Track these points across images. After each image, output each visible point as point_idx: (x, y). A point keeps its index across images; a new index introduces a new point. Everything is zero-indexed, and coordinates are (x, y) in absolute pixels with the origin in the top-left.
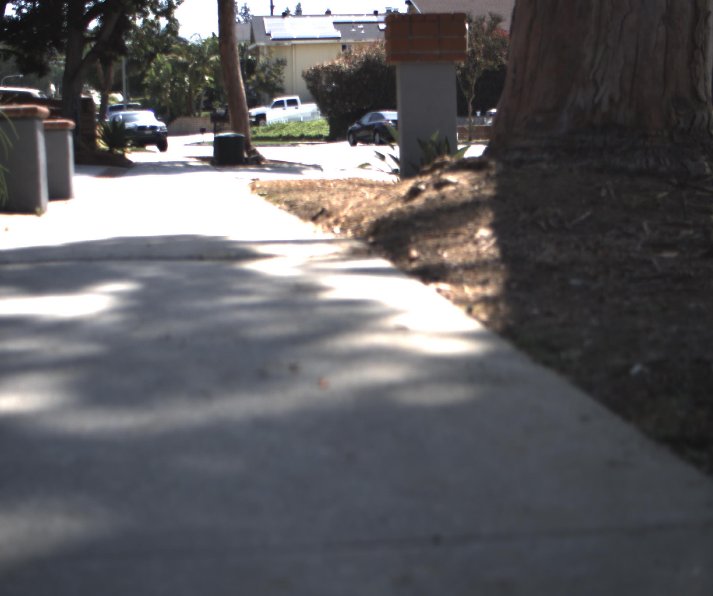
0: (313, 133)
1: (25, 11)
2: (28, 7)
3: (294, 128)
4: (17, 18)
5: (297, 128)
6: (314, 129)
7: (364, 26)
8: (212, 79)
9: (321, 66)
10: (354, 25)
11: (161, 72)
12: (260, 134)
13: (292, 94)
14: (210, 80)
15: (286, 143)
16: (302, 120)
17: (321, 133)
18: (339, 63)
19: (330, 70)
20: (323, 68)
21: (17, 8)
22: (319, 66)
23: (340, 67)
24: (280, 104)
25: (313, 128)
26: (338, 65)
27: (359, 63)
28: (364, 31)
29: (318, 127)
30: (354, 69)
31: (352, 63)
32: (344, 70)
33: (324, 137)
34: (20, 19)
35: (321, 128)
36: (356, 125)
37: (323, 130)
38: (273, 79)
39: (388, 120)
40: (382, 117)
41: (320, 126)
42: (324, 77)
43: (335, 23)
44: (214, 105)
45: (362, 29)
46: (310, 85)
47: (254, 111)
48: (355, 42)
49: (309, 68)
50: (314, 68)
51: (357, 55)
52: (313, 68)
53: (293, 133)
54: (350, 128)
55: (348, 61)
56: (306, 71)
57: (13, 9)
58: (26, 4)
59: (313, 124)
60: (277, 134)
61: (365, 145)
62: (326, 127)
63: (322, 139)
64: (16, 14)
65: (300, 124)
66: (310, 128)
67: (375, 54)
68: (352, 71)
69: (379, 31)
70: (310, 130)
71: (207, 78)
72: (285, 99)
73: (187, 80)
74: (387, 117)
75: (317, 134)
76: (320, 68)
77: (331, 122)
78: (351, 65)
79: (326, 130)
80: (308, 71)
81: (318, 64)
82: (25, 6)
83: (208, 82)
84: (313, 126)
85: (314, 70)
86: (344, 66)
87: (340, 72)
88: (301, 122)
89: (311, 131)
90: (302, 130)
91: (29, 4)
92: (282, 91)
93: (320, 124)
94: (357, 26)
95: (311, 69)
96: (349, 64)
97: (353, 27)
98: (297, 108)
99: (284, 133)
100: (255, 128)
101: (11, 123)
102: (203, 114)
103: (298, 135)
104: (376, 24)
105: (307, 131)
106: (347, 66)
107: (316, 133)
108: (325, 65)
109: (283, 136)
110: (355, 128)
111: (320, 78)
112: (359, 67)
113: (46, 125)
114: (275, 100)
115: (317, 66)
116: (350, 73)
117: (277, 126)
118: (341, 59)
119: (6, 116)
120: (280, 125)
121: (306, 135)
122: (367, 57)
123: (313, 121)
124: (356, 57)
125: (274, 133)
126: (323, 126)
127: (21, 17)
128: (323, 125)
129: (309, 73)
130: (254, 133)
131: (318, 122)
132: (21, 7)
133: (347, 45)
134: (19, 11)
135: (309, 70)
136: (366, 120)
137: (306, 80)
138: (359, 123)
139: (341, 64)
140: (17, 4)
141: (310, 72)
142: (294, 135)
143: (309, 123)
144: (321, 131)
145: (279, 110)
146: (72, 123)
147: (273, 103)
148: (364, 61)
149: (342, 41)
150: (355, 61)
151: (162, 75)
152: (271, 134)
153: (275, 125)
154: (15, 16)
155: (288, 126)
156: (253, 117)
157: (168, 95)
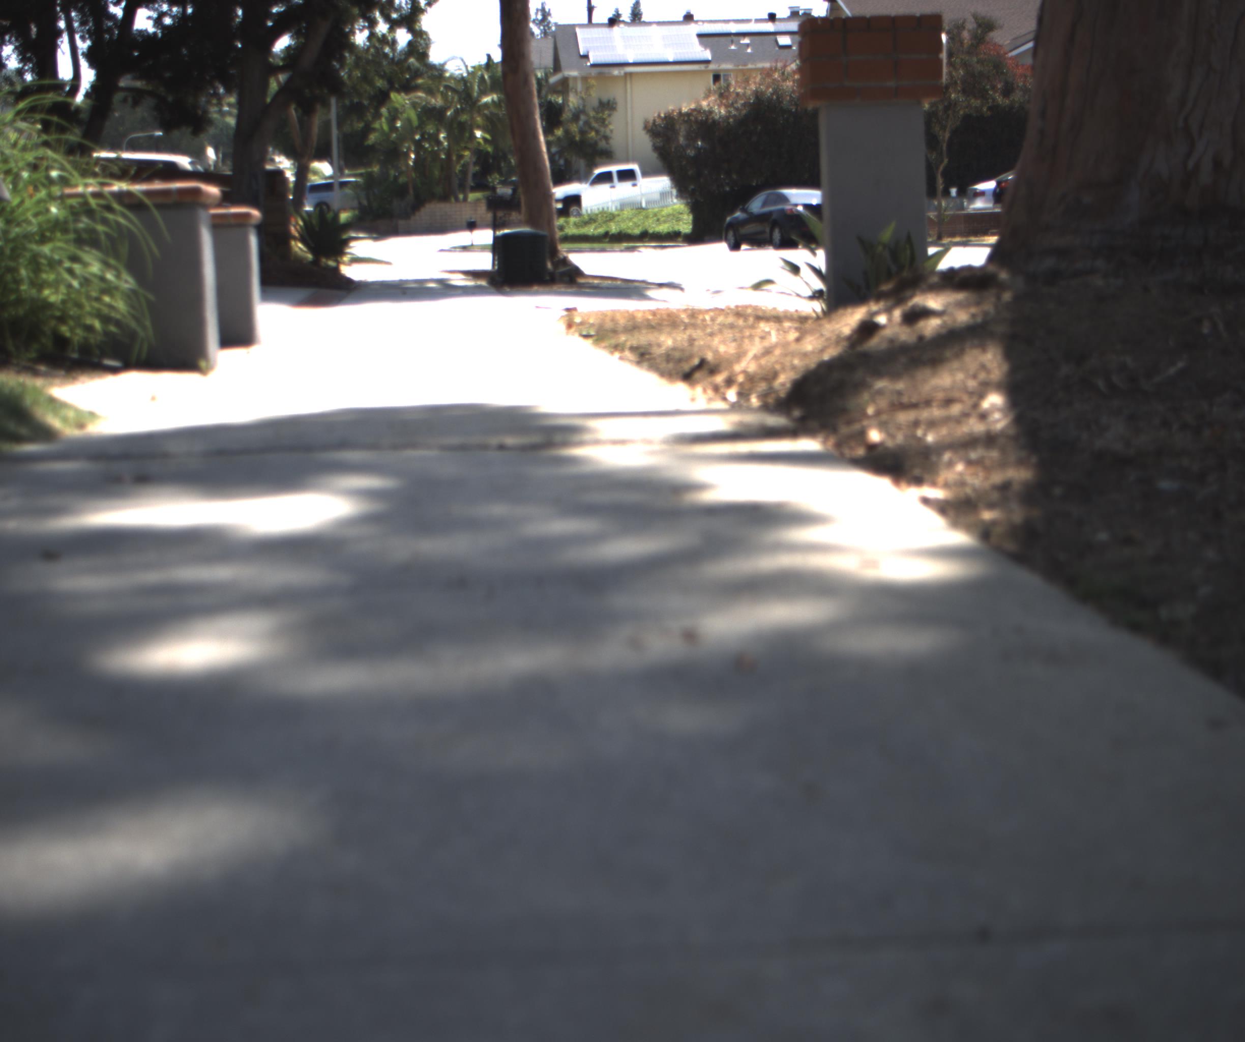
0: (663, 228)
1: (168, 21)
2: (173, 14)
3: (630, 219)
4: (155, 34)
5: (635, 220)
6: (665, 222)
7: (751, 41)
8: (488, 136)
9: (677, 111)
10: (735, 38)
11: (399, 124)
12: (571, 231)
13: (627, 160)
14: (484, 139)
15: (617, 246)
16: (644, 205)
17: (676, 228)
18: (709, 105)
19: (692, 118)
20: (680, 114)
21: (155, 15)
22: (673, 111)
23: (711, 112)
24: (606, 178)
25: (662, 219)
26: (707, 109)
27: (744, 105)
28: (752, 50)
29: (671, 217)
30: (735, 116)
31: (732, 104)
32: (717, 117)
33: (682, 234)
34: (160, 35)
35: (678, 220)
36: (738, 214)
37: (681, 223)
38: (593, 134)
39: (796, 205)
40: (785, 199)
41: (676, 216)
42: (682, 130)
43: (700, 36)
44: (490, 180)
45: (748, 45)
46: (658, 144)
47: (560, 192)
48: (736, 68)
49: (656, 115)
50: (665, 114)
51: (739, 90)
52: (662, 115)
53: (629, 228)
54: (728, 219)
55: (724, 101)
56: (651, 120)
57: (149, 18)
58: (171, 10)
59: (665, 212)
60: (601, 230)
61: (755, 248)
62: (685, 217)
63: (680, 239)
64: (154, 26)
65: (640, 213)
66: (658, 220)
67: (770, 90)
68: (731, 120)
69: (777, 49)
70: (658, 222)
71: (478, 134)
72: (614, 168)
73: (444, 138)
74: (794, 200)
75: (671, 229)
76: (675, 114)
77: (695, 208)
78: (729, 109)
79: (686, 224)
80: (654, 121)
81: (671, 108)
82: (169, 12)
83: (481, 141)
84: (663, 216)
85: (666, 117)
86: (717, 111)
87: (710, 121)
88: (642, 208)
89: (660, 224)
90: (644, 223)
91: (175, 9)
92: (608, 156)
93: (675, 213)
94: (739, 41)
95: (659, 116)
96: (726, 106)
97: (732, 42)
98: (634, 185)
99: (614, 228)
100: (561, 221)
101: (156, 213)
102: (472, 196)
103: (637, 231)
104: (772, 37)
105: (653, 225)
106: (723, 111)
107: (668, 227)
108: (685, 110)
109: (610, 233)
110: (736, 218)
111: (676, 133)
112: (744, 112)
113: (215, 216)
114: (597, 171)
115: (671, 111)
116: (729, 123)
117: (600, 215)
118: (712, 98)
119: (147, 201)
120: (605, 215)
121: (651, 231)
122: (758, 95)
123: (663, 207)
124: (738, 94)
125: (595, 229)
126: (680, 216)
127: (162, 33)
128: (681, 214)
129: (657, 124)
130: (561, 228)
131: (673, 209)
132: (162, 15)
133: (722, 74)
134: (158, 22)
135: (656, 118)
136: (756, 205)
137: (650, 136)
138: (744, 210)
139: (711, 108)
140: (155, 10)
141: (658, 122)
142: (630, 231)
143: (656, 210)
144: (678, 225)
145: (604, 188)
146: (256, 213)
147: (594, 176)
148: (752, 101)
149: (712, 67)
150: (736, 102)
151: (400, 129)
152: (590, 230)
153: (597, 215)
154: (151, 30)
155: (619, 215)
156: (558, 201)
157: (411, 163)
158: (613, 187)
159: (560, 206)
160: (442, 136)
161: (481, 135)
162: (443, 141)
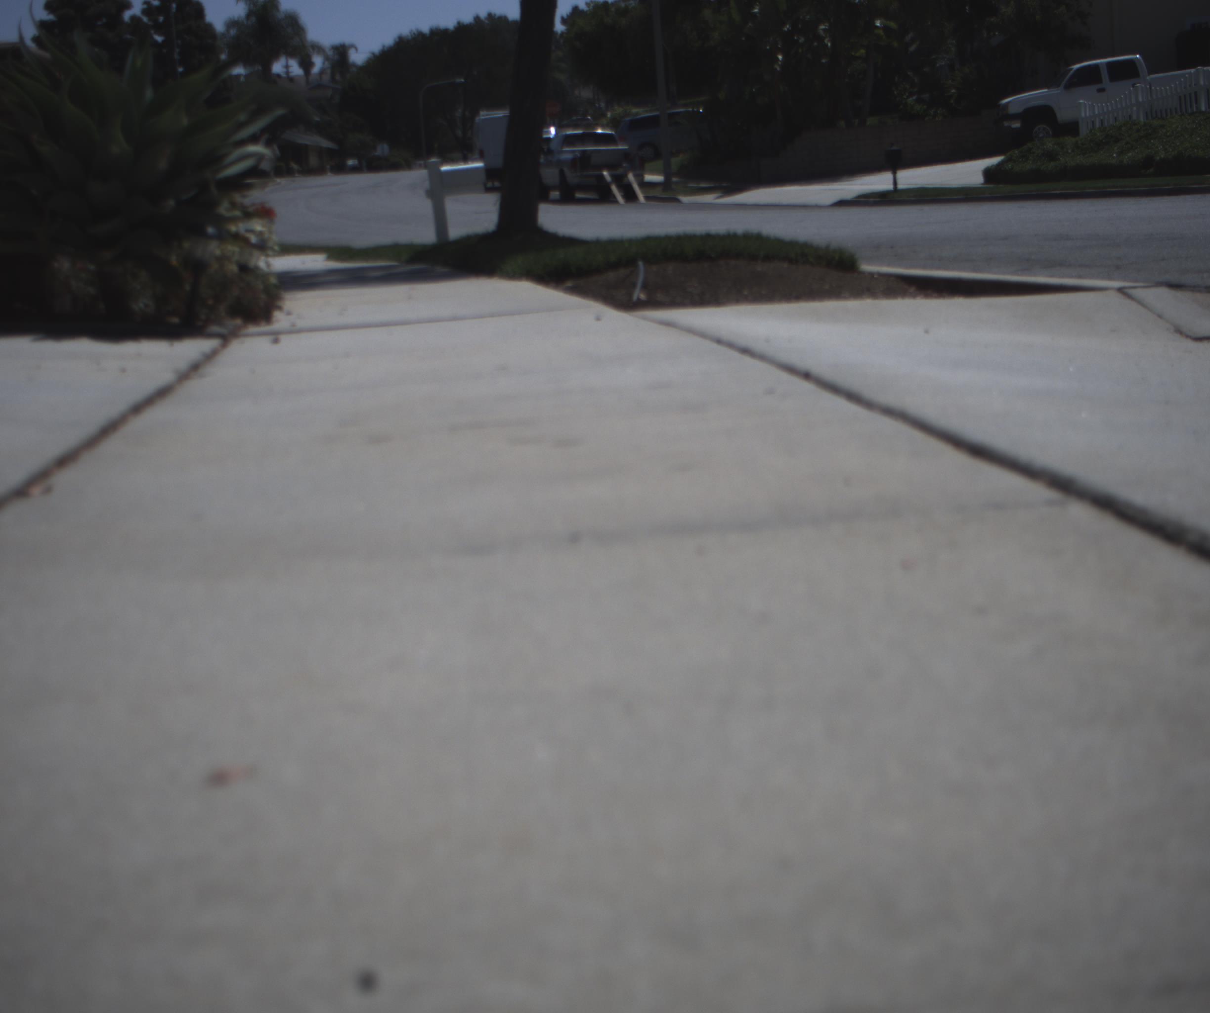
8: (893, 25)
11: (756, 10)
13: (1122, 47)
14: (885, 28)
24: (1091, 76)
38: (1062, 10)
60: (1137, 155)
71: (878, 24)
72: (1101, 61)
83: (881, 32)
99: (1161, 150)
109: (1156, 160)
114: (1075, 67)
145: (1093, 92)
147: (1068, 76)
153: (1119, 128)
155: (1159, 127)
156: (1014, 117)
157: (778, 69)
158: (1101, 90)
159: (1017, 125)
160: (822, 27)
161: (881, 24)
162: (824, 35)
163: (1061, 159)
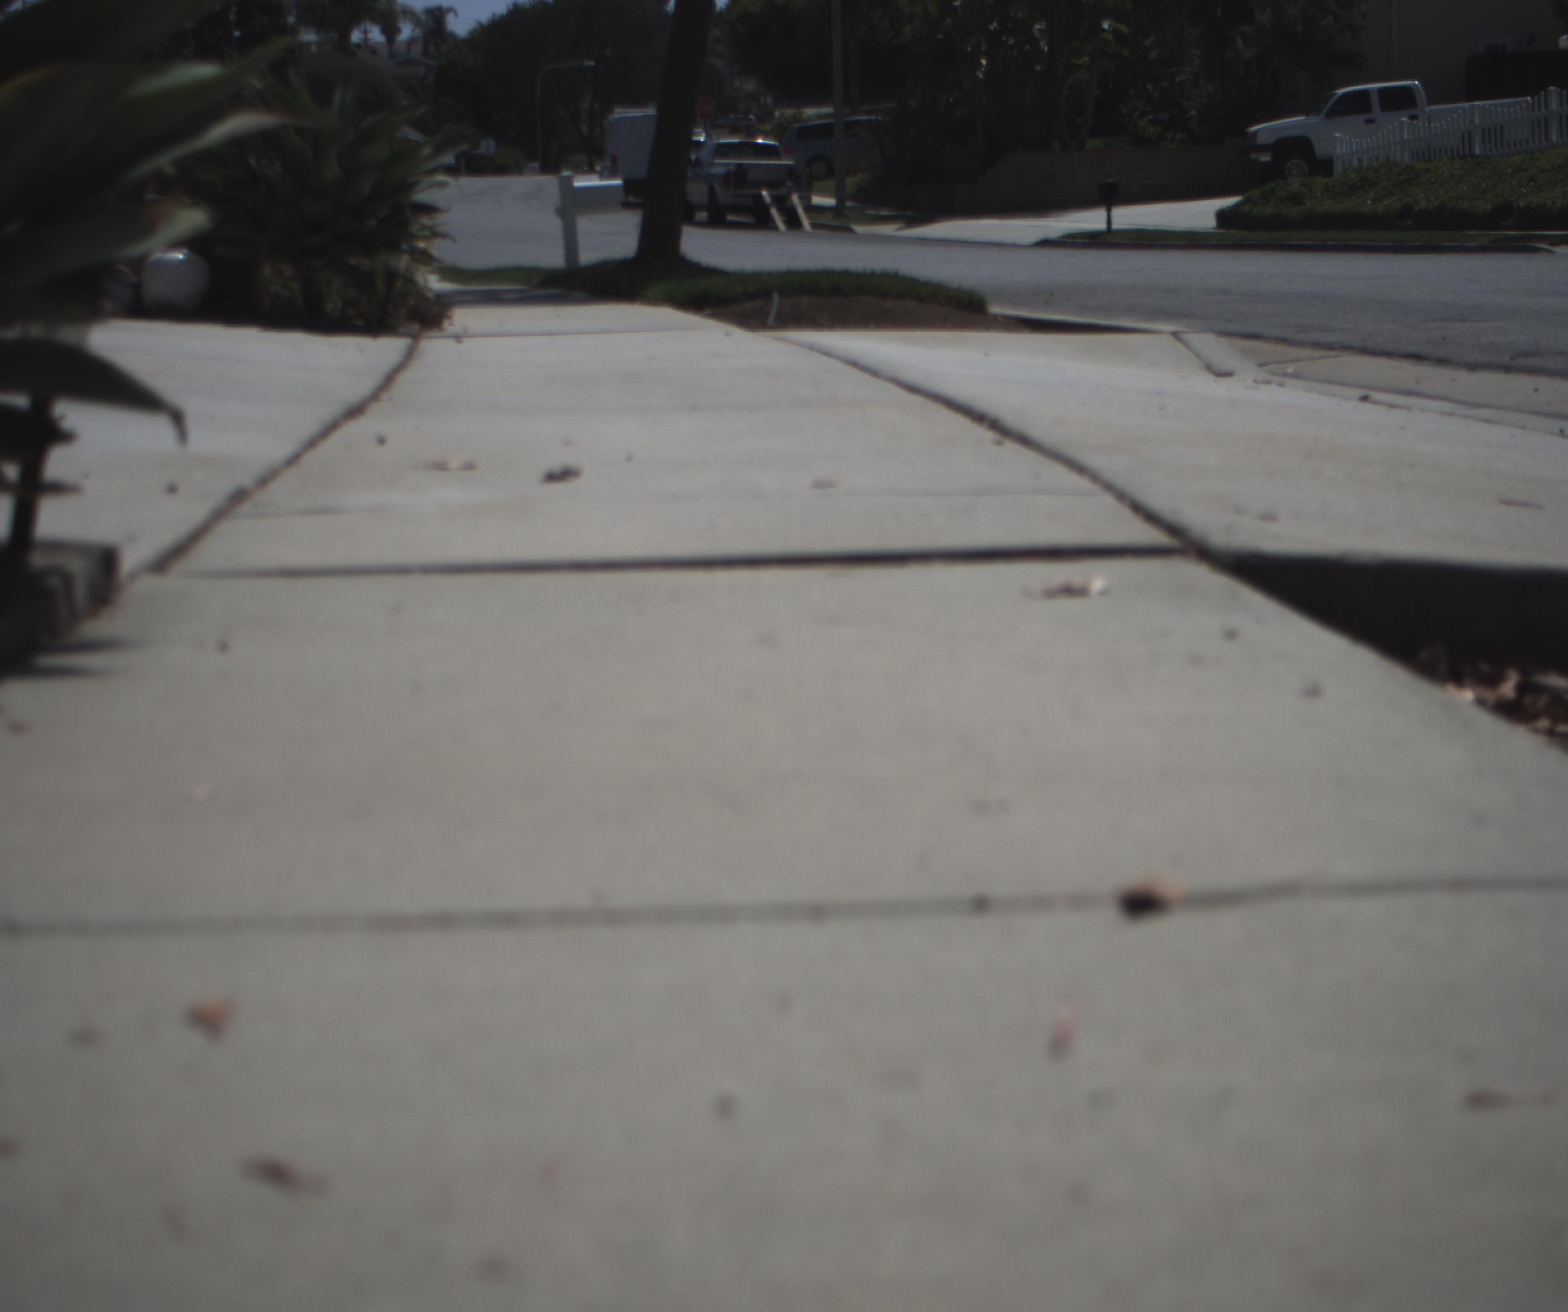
13: (1398, 71)
24: (1358, 104)
38: (1328, 21)
47: (1265, 130)
53: (1460, 199)
59: (1541, 165)
65: (1478, 167)
66: (1531, 182)
71: (1106, 26)
72: (1372, 86)
83: (1110, 37)
84: (1542, 171)
88: (1474, 155)
89: (1540, 189)
90: (1494, 187)
98: (1413, 117)
99: (1421, 198)
121: (1523, 203)
123: (1532, 152)
125: (1376, 201)
142: (1466, 204)
147: (1334, 99)
156: (1264, 148)
157: (981, 76)
158: (1370, 121)
159: (1266, 158)
161: (1109, 26)
162: (1040, 37)
163: (1307, 203)
